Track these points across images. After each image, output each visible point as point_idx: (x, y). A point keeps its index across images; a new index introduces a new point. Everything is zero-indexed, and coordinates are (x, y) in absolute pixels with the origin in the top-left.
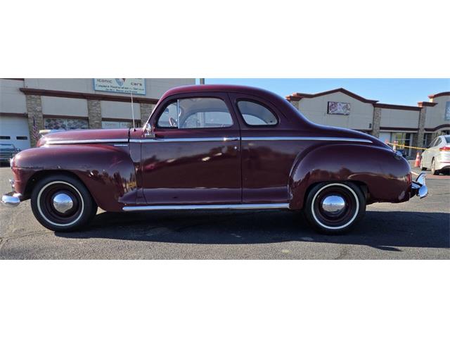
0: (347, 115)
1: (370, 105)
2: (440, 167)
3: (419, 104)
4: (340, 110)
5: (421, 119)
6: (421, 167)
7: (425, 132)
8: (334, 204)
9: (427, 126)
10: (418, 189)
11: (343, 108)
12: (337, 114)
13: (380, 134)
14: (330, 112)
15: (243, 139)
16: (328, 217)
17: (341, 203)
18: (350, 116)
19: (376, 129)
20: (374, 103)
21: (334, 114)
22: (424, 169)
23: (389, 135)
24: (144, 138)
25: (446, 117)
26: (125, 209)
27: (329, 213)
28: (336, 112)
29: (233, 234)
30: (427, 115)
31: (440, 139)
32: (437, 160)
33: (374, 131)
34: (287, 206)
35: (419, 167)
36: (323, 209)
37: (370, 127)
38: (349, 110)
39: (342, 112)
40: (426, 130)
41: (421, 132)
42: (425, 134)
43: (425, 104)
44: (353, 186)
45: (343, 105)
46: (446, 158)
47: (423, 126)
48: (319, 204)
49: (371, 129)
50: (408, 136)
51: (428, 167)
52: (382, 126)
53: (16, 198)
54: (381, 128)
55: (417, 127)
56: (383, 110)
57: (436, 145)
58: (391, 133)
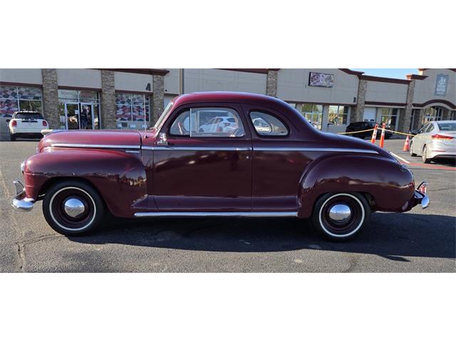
0: (330, 87)
1: (355, 77)
2: (432, 155)
3: (408, 76)
4: (322, 81)
5: (410, 93)
6: (411, 153)
7: (413, 107)
8: (340, 212)
9: (415, 102)
10: (421, 199)
11: (326, 80)
12: (319, 86)
13: (366, 110)
14: (312, 84)
15: (255, 149)
16: (334, 225)
17: (346, 211)
18: (332, 88)
19: (361, 103)
20: (359, 75)
21: (315, 86)
22: (414, 155)
23: (374, 110)
24: (157, 146)
25: (436, 92)
26: (137, 215)
27: (335, 221)
28: (317, 84)
29: (242, 241)
30: (416, 89)
31: (432, 125)
32: (429, 148)
33: (358, 105)
34: (295, 214)
35: (408, 151)
36: (329, 217)
37: (354, 101)
38: (332, 82)
39: (325, 83)
40: (414, 105)
41: (409, 108)
42: (413, 110)
43: (414, 77)
44: (360, 196)
45: (326, 77)
46: (439, 146)
47: (411, 101)
48: (326, 212)
49: (355, 103)
50: (395, 111)
51: (419, 154)
52: (367, 100)
53: (27, 203)
54: (366, 103)
55: (404, 102)
56: (369, 82)
57: (428, 131)
58: (377, 108)
